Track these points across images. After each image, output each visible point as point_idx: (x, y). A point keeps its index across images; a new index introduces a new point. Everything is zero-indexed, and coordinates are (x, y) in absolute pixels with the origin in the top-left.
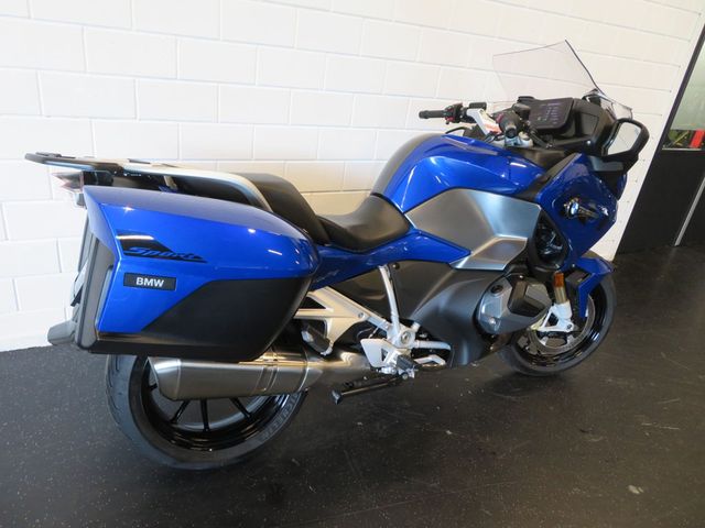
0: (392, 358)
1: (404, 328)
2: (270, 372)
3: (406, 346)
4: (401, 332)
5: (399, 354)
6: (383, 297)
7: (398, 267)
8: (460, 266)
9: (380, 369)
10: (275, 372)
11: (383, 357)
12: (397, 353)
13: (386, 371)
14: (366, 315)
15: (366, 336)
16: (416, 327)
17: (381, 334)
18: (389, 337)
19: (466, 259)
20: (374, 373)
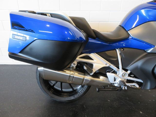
0: (118, 81)
1: (124, 71)
2: (72, 77)
3: (124, 78)
4: (123, 73)
5: (121, 80)
6: (116, 59)
7: (123, 50)
8: (149, 51)
9: (114, 84)
10: (73, 77)
11: (115, 80)
12: (120, 79)
13: (116, 85)
14: (108, 64)
15: (109, 72)
16: (129, 72)
17: (115, 72)
18: (118, 74)
19: (152, 49)
20: (112, 85)
